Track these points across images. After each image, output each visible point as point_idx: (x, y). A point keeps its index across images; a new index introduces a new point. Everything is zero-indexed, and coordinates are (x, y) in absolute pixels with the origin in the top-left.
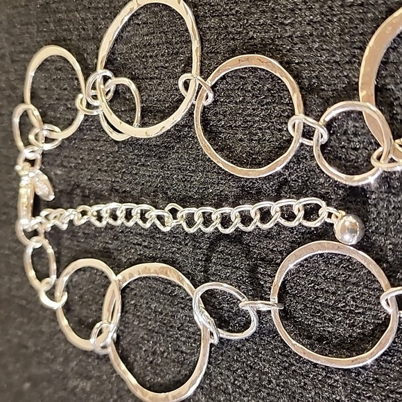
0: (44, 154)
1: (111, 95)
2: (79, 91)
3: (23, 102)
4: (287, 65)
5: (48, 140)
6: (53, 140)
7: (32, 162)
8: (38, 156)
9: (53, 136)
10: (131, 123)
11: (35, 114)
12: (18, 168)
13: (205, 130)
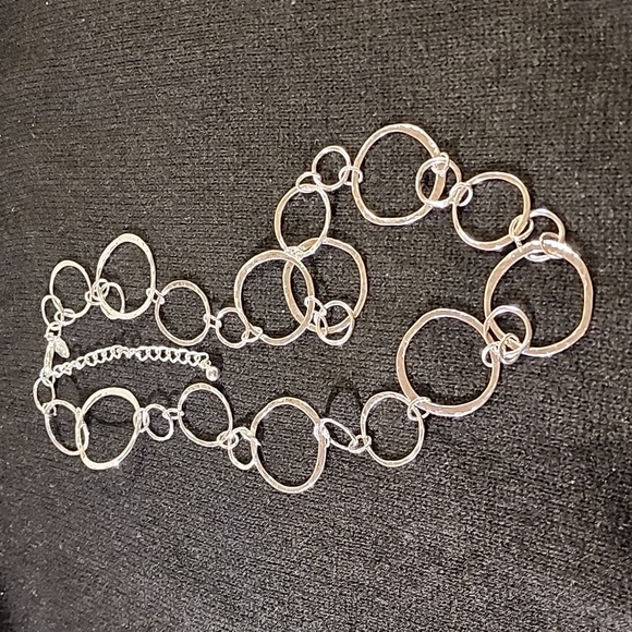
0: (63, 328)
1: (107, 293)
2: (88, 289)
3: (48, 293)
4: (202, 287)
5: (67, 319)
6: (70, 319)
7: (56, 333)
8: (59, 328)
9: (70, 316)
10: (119, 310)
11: (57, 302)
12: (46, 336)
13: (162, 319)
